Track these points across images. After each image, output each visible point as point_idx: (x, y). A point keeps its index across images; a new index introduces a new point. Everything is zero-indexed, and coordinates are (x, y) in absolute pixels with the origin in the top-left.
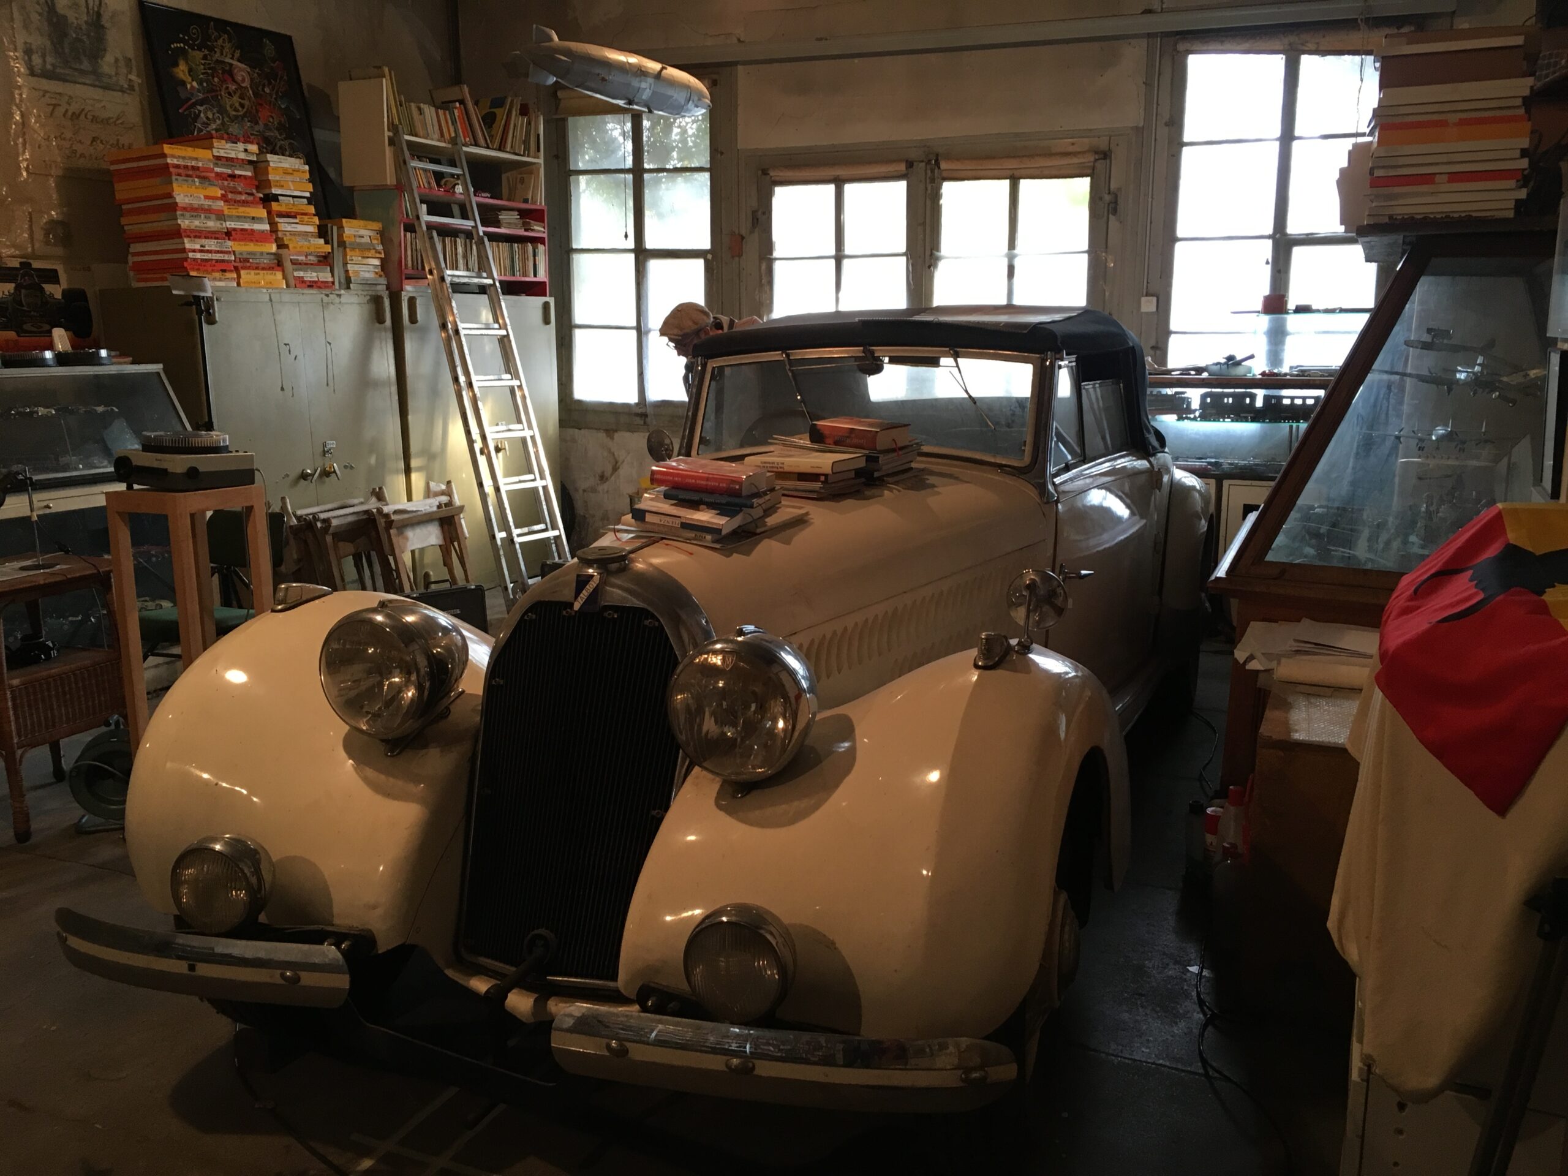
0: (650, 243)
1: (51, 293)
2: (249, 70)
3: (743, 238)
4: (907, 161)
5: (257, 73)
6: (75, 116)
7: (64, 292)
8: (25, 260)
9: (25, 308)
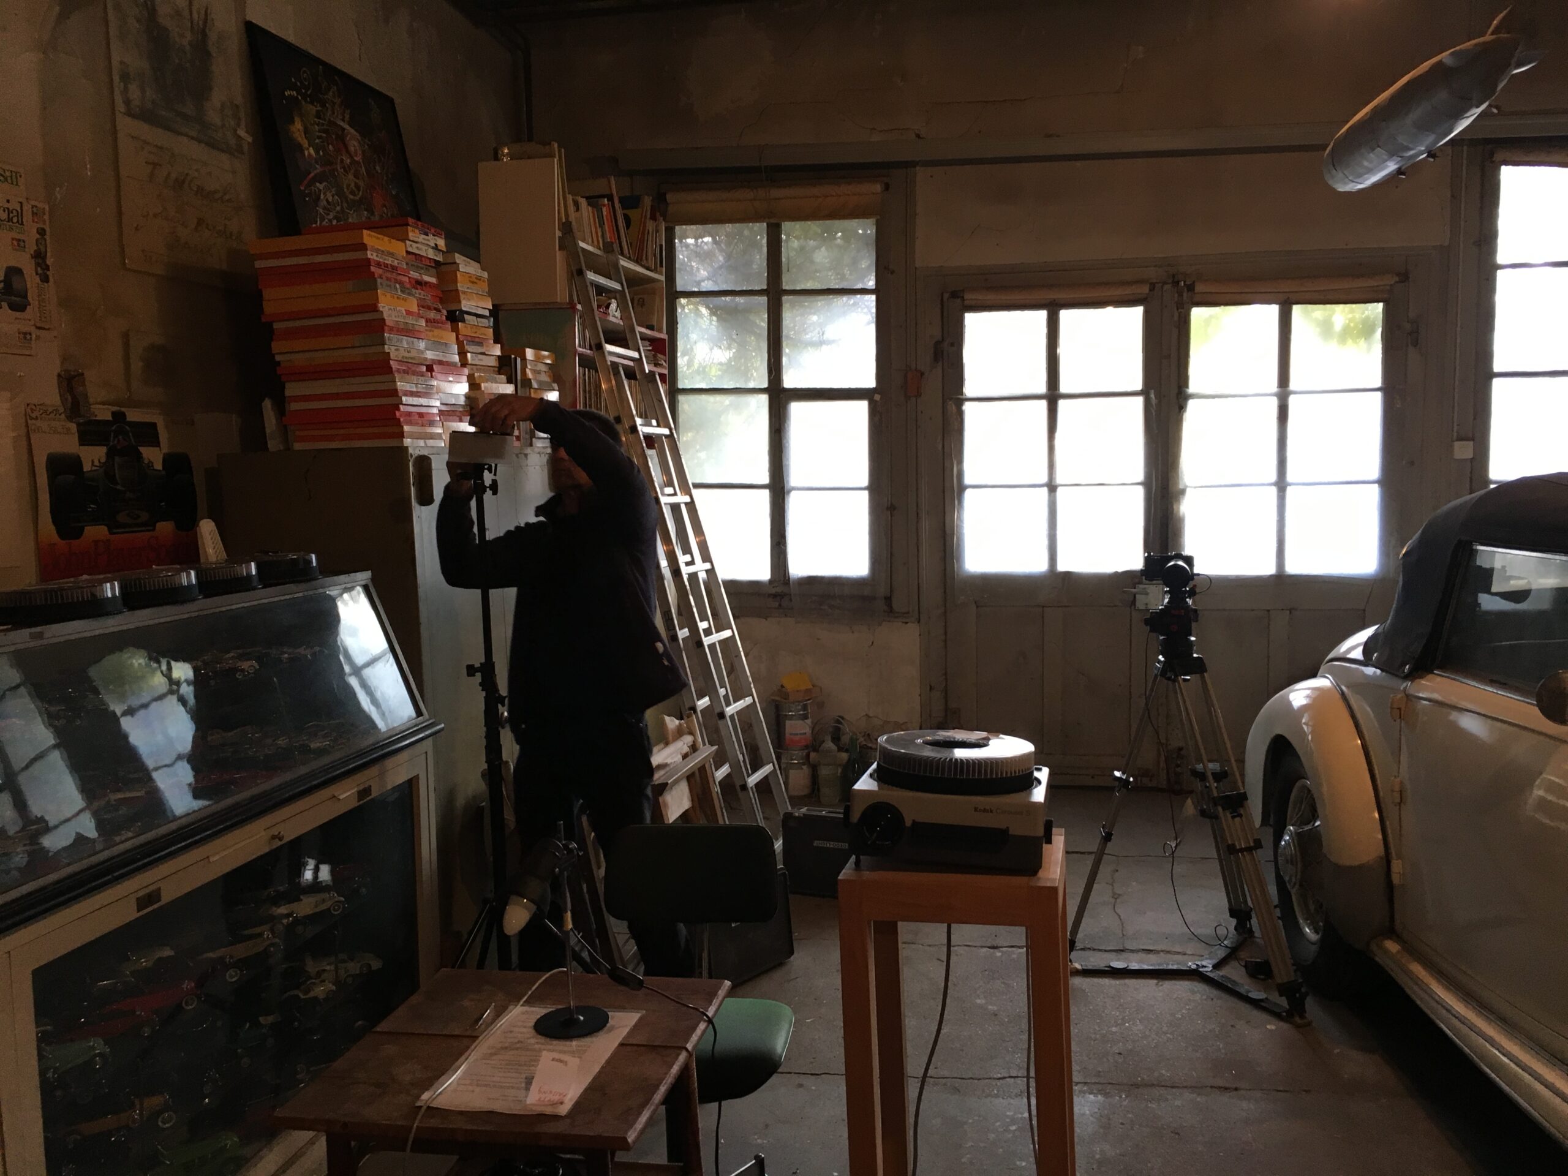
0: (791, 380)
1: (150, 462)
2: (359, 138)
3: (922, 374)
4: (1151, 284)
5: (368, 145)
6: (179, 184)
7: (167, 459)
8: (118, 408)
9: (119, 487)
